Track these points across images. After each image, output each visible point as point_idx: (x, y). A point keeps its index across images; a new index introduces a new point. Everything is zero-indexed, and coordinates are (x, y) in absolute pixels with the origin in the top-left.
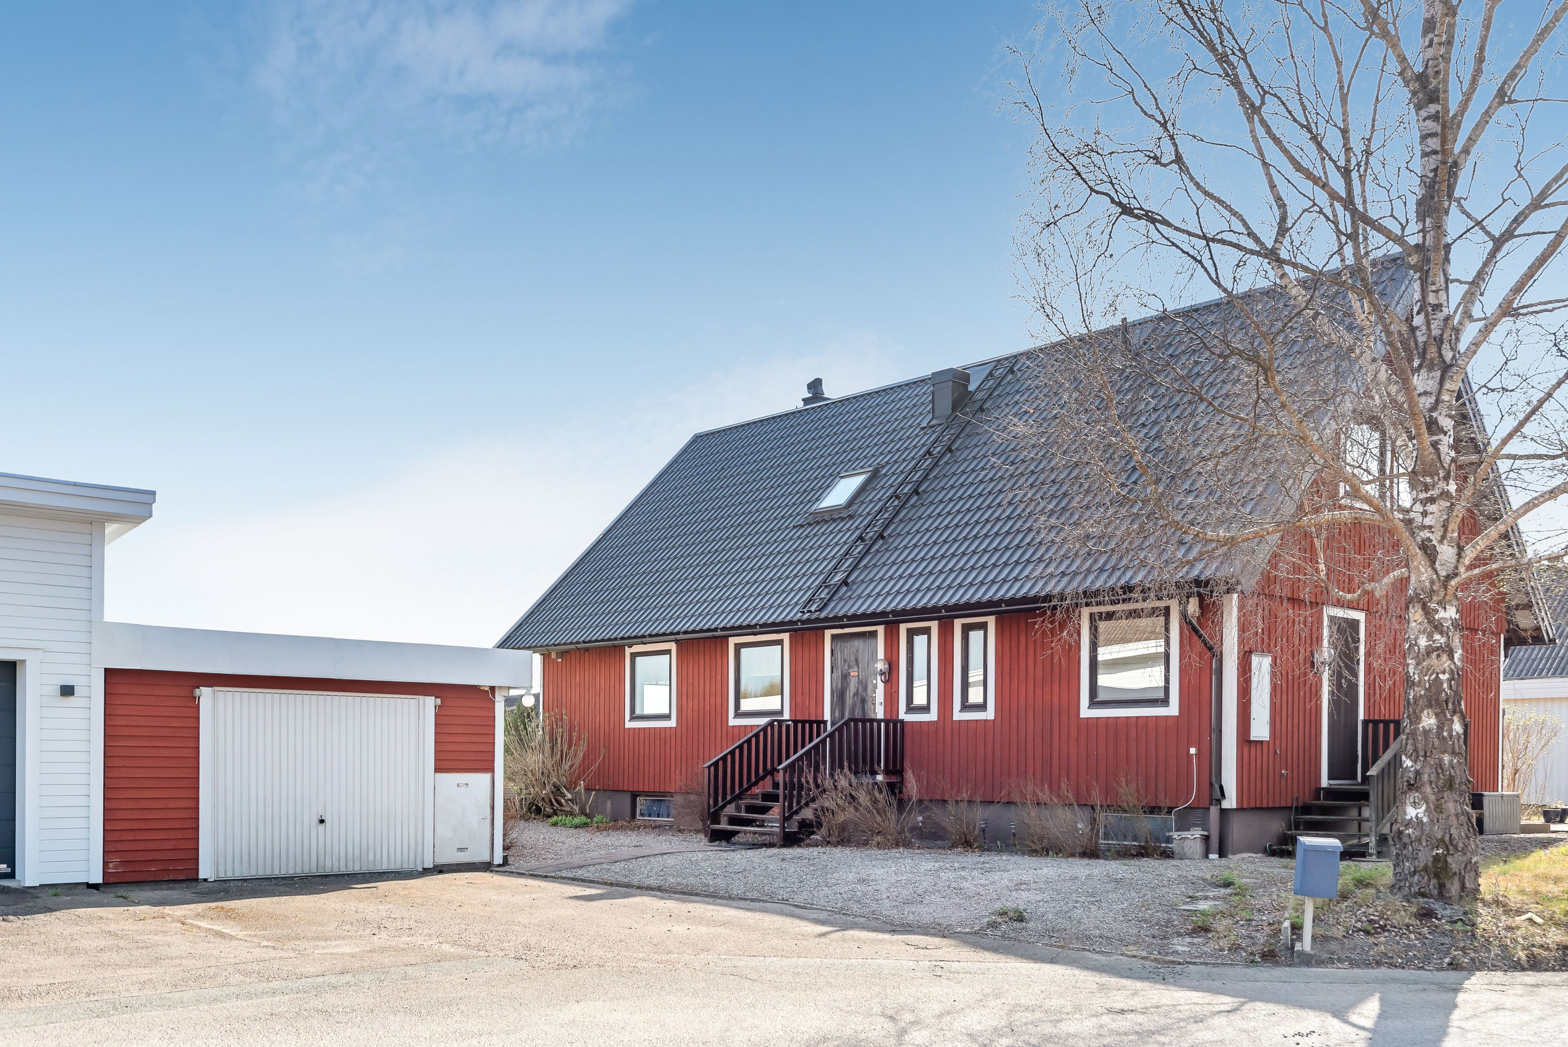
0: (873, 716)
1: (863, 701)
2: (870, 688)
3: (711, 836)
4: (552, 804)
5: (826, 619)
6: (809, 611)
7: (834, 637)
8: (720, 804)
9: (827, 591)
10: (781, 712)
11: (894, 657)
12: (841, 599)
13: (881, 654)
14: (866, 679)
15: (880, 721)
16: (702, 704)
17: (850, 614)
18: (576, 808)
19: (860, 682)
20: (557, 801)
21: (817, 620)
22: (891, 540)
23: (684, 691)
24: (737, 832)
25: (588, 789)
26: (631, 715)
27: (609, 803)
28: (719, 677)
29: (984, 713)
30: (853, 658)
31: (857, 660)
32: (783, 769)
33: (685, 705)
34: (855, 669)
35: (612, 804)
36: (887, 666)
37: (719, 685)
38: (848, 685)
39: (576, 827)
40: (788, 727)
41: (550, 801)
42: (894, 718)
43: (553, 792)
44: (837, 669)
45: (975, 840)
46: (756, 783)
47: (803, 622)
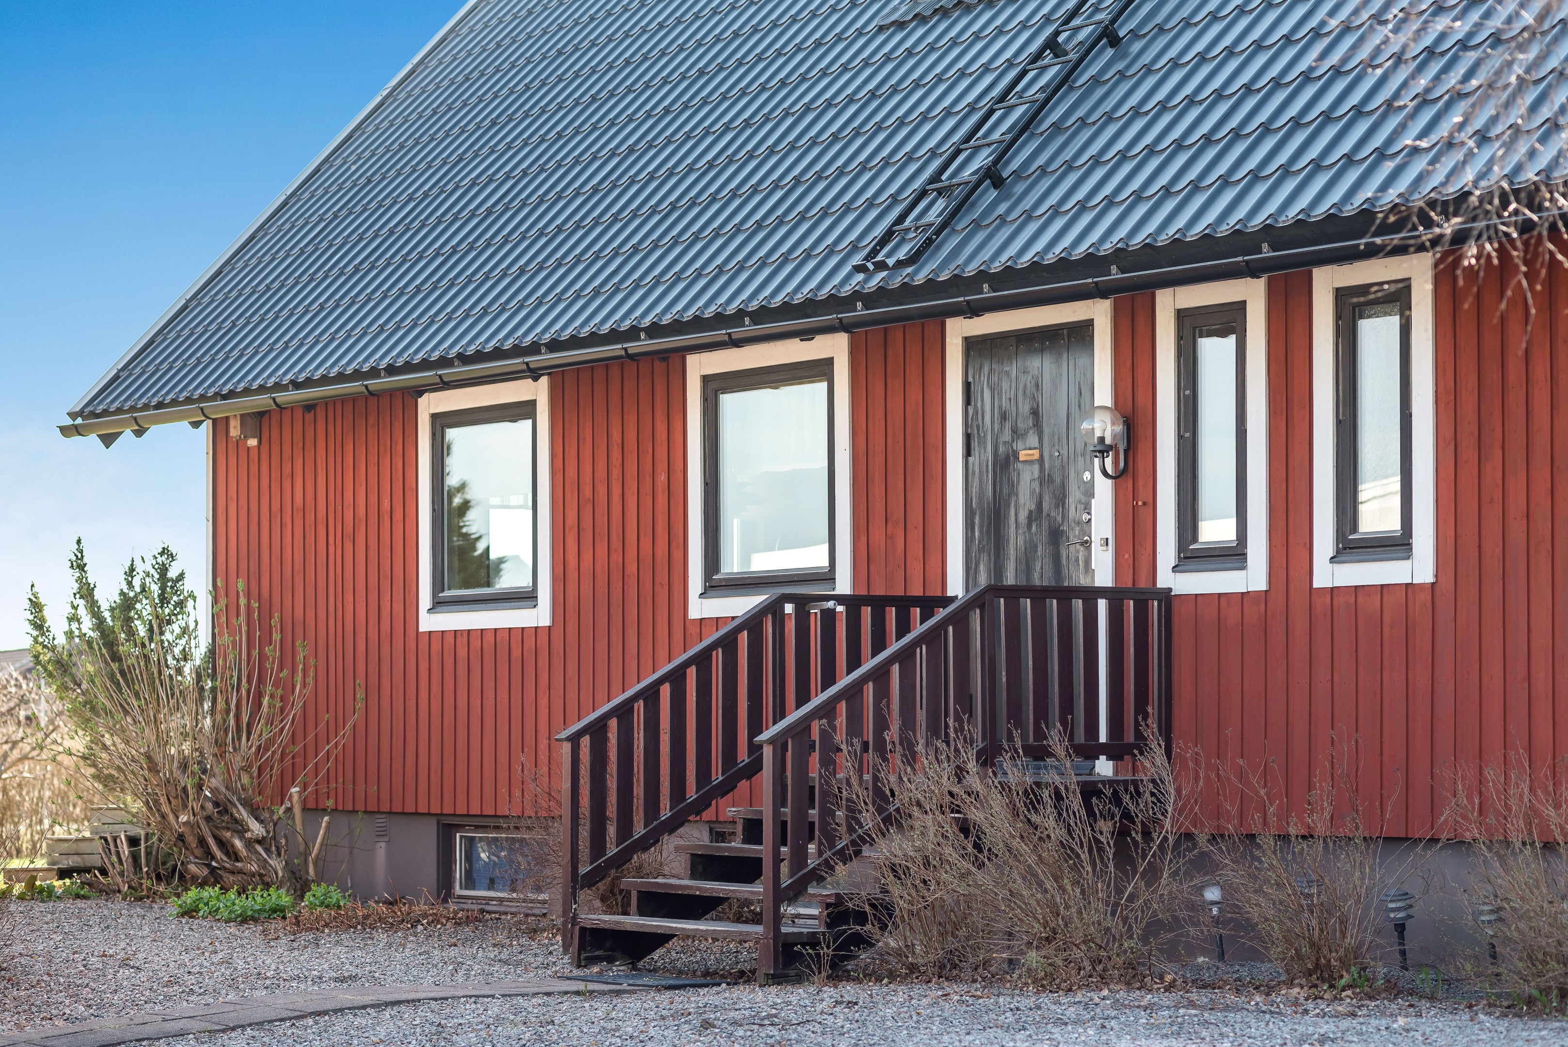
0: (1083, 581)
1: (1056, 536)
2: (1074, 495)
3: (582, 947)
4: (209, 855)
5: (932, 287)
6: (881, 266)
7: (971, 345)
8: (612, 850)
9: (941, 204)
10: (828, 576)
11: (1142, 398)
12: (977, 225)
13: (1104, 395)
14: (1064, 468)
15: (1102, 592)
16: (616, 558)
17: (996, 267)
18: (277, 864)
19: (1045, 479)
20: (222, 844)
21: (907, 291)
22: (1137, 47)
23: (572, 519)
24: (661, 939)
25: (312, 810)
26: (434, 595)
27: (381, 849)
28: (662, 477)
29: (1406, 564)
30: (1025, 408)
31: (1035, 413)
32: (772, 741)
33: (572, 561)
34: (1033, 440)
35: (389, 852)
36: (1119, 428)
37: (662, 499)
38: (1013, 490)
39: (244, 919)
40: (829, 616)
41: (202, 842)
42: (1143, 584)
43: (208, 819)
44: (982, 442)
45: (1345, 963)
46: (727, 787)
47: (870, 300)
